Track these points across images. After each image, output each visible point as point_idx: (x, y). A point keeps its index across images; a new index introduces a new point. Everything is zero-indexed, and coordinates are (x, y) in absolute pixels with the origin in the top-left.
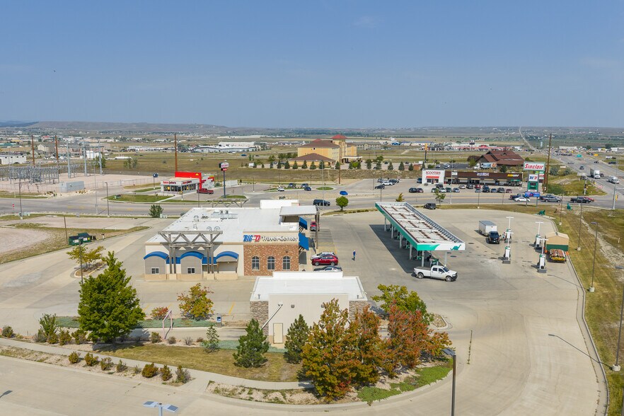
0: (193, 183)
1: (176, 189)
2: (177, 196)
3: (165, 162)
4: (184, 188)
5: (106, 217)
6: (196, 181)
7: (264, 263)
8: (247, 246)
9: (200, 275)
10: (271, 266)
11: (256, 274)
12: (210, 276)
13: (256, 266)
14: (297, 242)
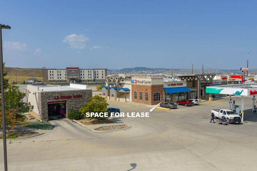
0: (236, 80)
4: (230, 82)
6: (240, 80)
7: (138, 96)
8: (133, 86)
9: (115, 98)
10: (141, 98)
11: (136, 102)
12: (118, 99)
13: (136, 97)
14: (150, 84)
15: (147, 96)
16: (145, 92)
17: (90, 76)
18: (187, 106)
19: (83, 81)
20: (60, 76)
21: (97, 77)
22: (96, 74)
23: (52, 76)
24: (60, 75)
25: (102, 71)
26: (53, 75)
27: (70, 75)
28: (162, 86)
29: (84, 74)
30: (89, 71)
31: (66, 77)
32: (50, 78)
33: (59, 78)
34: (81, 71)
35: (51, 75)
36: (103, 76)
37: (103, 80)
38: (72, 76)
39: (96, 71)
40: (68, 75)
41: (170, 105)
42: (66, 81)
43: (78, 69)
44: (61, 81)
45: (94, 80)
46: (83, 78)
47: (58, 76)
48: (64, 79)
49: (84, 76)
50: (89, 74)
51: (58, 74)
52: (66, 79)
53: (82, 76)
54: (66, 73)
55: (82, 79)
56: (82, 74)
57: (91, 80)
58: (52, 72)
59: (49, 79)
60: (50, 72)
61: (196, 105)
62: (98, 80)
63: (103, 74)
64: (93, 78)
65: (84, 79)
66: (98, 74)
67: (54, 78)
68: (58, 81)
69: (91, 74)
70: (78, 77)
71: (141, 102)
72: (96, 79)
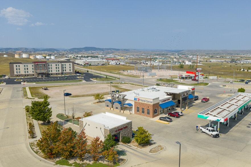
0: (191, 76)
1: (183, 78)
2: (182, 81)
3: (210, 67)
4: (186, 78)
5: (142, 86)
6: (193, 75)
7: (141, 110)
8: (135, 102)
9: (119, 110)
10: (143, 112)
11: (138, 114)
12: (122, 111)
13: (138, 111)
14: (152, 104)
15: (149, 111)
16: (147, 108)
17: (58, 69)
18: (177, 118)
19: (51, 74)
20: (28, 71)
21: (64, 70)
22: (63, 67)
23: (18, 71)
24: (27, 69)
25: (70, 64)
26: (19, 69)
27: (38, 69)
28: (158, 103)
29: (51, 68)
30: (56, 65)
31: (33, 71)
32: (17, 72)
33: (26, 72)
34: (49, 65)
35: (17, 69)
36: (70, 69)
37: (70, 73)
38: (40, 70)
39: (63, 64)
40: (35, 69)
41: (168, 119)
42: (33, 75)
43: (46, 63)
44: (28, 75)
45: (62, 73)
46: (50, 71)
47: (25, 71)
48: (32, 73)
49: (51, 70)
50: (56, 68)
51: (25, 69)
52: (33, 73)
53: (49, 70)
54: (33, 67)
55: (49, 73)
56: (49, 68)
57: (59, 74)
58: (18, 66)
59: (15, 73)
60: (16, 66)
61: (181, 116)
62: (65, 73)
63: (70, 67)
64: (60, 72)
65: (52, 73)
66: (65, 67)
67: (21, 72)
68: (25, 75)
69: (58, 68)
70: (46, 70)
71: (143, 115)
72: (64, 72)
